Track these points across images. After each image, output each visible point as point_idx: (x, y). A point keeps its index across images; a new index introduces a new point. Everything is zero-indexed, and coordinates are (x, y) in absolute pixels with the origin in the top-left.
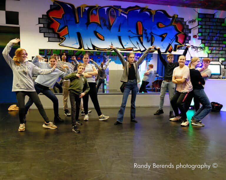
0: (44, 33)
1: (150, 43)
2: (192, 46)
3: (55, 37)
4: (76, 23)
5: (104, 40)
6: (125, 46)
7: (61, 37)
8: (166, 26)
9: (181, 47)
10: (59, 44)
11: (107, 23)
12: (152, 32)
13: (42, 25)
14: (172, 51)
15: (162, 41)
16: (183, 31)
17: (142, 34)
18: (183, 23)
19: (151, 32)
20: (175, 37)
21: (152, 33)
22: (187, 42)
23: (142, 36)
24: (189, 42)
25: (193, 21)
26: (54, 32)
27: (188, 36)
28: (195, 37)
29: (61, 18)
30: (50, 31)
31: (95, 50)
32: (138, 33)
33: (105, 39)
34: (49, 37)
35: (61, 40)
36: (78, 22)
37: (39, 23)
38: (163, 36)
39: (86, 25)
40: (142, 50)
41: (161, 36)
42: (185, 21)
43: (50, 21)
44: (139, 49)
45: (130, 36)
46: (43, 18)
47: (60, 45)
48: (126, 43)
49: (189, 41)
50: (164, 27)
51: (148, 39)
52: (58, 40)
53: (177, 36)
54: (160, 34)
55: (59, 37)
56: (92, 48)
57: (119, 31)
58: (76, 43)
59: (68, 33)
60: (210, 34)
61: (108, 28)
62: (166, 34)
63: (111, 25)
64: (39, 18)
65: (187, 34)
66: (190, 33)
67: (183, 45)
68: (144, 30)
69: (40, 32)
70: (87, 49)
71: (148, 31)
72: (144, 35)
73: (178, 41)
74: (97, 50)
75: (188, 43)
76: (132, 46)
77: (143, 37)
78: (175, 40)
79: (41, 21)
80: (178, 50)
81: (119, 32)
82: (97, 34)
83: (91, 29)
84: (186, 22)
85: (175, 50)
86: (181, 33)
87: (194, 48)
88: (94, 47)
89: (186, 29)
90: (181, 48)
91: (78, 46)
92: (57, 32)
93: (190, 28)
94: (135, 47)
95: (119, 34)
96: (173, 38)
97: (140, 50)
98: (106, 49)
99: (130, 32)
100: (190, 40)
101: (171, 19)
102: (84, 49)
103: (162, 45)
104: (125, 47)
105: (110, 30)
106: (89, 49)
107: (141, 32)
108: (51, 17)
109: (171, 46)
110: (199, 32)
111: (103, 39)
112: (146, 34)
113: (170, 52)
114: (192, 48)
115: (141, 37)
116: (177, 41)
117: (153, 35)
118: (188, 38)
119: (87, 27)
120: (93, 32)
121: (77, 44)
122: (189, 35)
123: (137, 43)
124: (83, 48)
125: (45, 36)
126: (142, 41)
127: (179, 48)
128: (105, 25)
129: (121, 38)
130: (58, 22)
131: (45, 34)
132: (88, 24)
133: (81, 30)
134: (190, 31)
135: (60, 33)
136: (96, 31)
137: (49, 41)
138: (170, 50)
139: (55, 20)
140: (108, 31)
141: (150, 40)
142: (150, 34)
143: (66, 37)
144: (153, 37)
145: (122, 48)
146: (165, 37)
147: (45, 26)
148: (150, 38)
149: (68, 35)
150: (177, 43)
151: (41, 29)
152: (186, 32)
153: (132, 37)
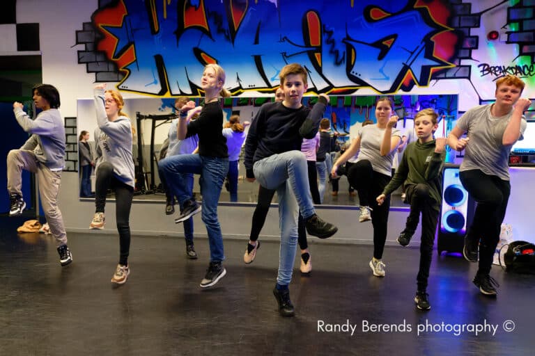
0: (87, 63)
1: (343, 67)
2: (485, 65)
3: (108, 71)
4: (154, 33)
6: (273, 79)
7: (121, 70)
8: (393, 15)
9: (445, 71)
10: (118, 87)
11: (226, 26)
12: (350, 35)
13: (82, 47)
14: (415, 86)
15: (381, 57)
16: (449, 24)
17: (319, 45)
19: (347, 35)
20: (424, 43)
21: (348, 38)
22: (468, 55)
23: (319, 49)
24: (473, 56)
26: (107, 60)
27: (470, 37)
28: (493, 36)
29: (120, 25)
30: (99, 58)
31: (198, 95)
32: (307, 44)
34: (97, 72)
35: (120, 76)
36: (156, 30)
37: (78, 43)
38: (384, 43)
39: (175, 36)
40: (319, 88)
41: (377, 44)
43: (98, 35)
45: (285, 53)
46: (84, 30)
47: (120, 87)
48: (276, 73)
49: (474, 52)
50: (389, 16)
51: (337, 57)
52: (114, 76)
53: (432, 39)
54: (371, 41)
55: (117, 71)
56: (189, 91)
57: (256, 42)
58: (153, 81)
59: (135, 59)
61: (227, 38)
62: (395, 36)
63: (236, 29)
64: (77, 32)
65: (466, 30)
66: (478, 25)
67: (453, 66)
68: (325, 32)
69: (79, 63)
70: (179, 93)
71: (339, 36)
72: (326, 48)
73: (434, 56)
74: (202, 94)
75: (470, 58)
77: (323, 53)
78: (423, 53)
79: (82, 37)
80: (435, 81)
81: (256, 46)
82: (200, 57)
83: (187, 46)
85: (423, 83)
86: (440, 29)
87: (490, 72)
88: (194, 88)
89: (460, 16)
90: (443, 76)
91: (157, 88)
92: (114, 58)
93: (475, 10)
95: (257, 50)
96: (418, 47)
99: (286, 42)
100: (476, 48)
102: (172, 95)
103: (381, 71)
104: (273, 84)
105: (233, 43)
106: (182, 94)
107: (315, 41)
108: (100, 25)
109: (409, 71)
110: (510, 21)
112: (331, 42)
113: (407, 88)
114: (483, 71)
115: (316, 54)
116: (429, 55)
117: (351, 42)
118: (467, 44)
119: (178, 38)
120: (192, 52)
121: (156, 82)
122: (474, 32)
124: (168, 92)
125: (90, 70)
126: (320, 64)
127: (436, 76)
128: (220, 31)
129: (262, 58)
130: (114, 35)
131: (89, 64)
132: (180, 32)
133: (165, 48)
134: (476, 21)
135: (118, 60)
136: (200, 47)
137: (97, 81)
138: (407, 84)
139: (108, 32)
140: (229, 44)
141: (343, 58)
142: (343, 41)
143: (131, 69)
144: (353, 50)
145: (267, 86)
146: (389, 46)
147: (90, 47)
148: (344, 53)
149: (135, 63)
150: (429, 62)
151: (81, 54)
152: (462, 25)
153: (289, 56)
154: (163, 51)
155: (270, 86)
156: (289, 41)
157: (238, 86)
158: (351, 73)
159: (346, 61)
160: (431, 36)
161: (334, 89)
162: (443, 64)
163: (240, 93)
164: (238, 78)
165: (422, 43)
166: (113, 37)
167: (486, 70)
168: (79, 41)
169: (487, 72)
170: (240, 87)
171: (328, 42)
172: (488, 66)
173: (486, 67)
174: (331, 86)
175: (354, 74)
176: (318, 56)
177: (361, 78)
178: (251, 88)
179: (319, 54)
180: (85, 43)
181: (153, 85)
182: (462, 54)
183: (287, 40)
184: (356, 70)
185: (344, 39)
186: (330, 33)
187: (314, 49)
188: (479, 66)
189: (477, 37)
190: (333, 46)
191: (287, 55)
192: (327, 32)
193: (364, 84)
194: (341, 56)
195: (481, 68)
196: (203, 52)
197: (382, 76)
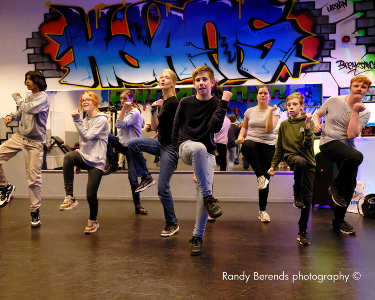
0: (35, 63)
1: (235, 64)
2: (341, 61)
3: (52, 70)
4: (88, 39)
6: (181, 74)
7: (62, 68)
8: (271, 25)
9: (312, 66)
10: (60, 82)
11: (144, 34)
12: (239, 40)
13: (31, 51)
14: (289, 78)
15: (263, 57)
16: (313, 31)
17: (216, 47)
18: (314, 13)
19: (237, 40)
20: (295, 46)
21: (238, 42)
22: (328, 54)
23: (216, 51)
24: (331, 55)
25: (339, 5)
26: (51, 61)
27: (328, 40)
28: (346, 40)
29: (62, 34)
30: (45, 59)
31: (123, 87)
32: (207, 47)
33: (140, 65)
34: (43, 70)
35: (62, 74)
36: (90, 37)
37: (28, 48)
38: (265, 46)
39: (105, 42)
41: (260, 47)
42: (317, 7)
43: (44, 42)
45: (190, 54)
46: (33, 38)
47: (62, 82)
48: (183, 69)
49: (332, 52)
50: (268, 26)
51: (230, 56)
52: (57, 73)
53: (301, 42)
54: (255, 44)
55: (59, 69)
56: (116, 84)
57: (168, 46)
58: (88, 76)
59: (73, 60)
61: (146, 43)
63: (152, 36)
64: (27, 39)
65: (326, 36)
66: (334, 32)
67: (317, 62)
68: (220, 37)
69: (29, 63)
70: (108, 86)
71: (230, 41)
72: (221, 50)
73: (303, 55)
74: (127, 87)
75: (329, 56)
77: (219, 54)
78: (294, 53)
79: (32, 43)
80: (304, 74)
81: (168, 49)
82: (125, 58)
83: (114, 49)
84: (320, 9)
85: (296, 75)
86: (306, 35)
87: (345, 66)
88: (120, 81)
89: (321, 25)
90: (310, 70)
91: (91, 82)
92: (56, 59)
93: (332, 21)
95: (168, 52)
96: (290, 48)
98: (143, 83)
99: (191, 45)
100: (334, 48)
101: (283, 7)
102: (103, 87)
103: (264, 67)
104: (181, 78)
105: (150, 47)
106: (111, 86)
108: (46, 34)
109: (285, 66)
110: (358, 29)
111: (137, 66)
112: (225, 45)
113: (284, 79)
114: (340, 66)
115: (214, 55)
116: (299, 55)
117: (241, 46)
118: (327, 46)
119: (107, 45)
120: (118, 54)
121: (90, 78)
122: (332, 37)
124: (100, 85)
125: (37, 68)
126: (217, 62)
127: (305, 70)
128: (140, 38)
129: (173, 59)
130: (56, 41)
131: (37, 64)
132: (108, 39)
133: (97, 51)
134: (333, 28)
135: (60, 60)
136: (124, 50)
138: (283, 76)
139: (52, 40)
140: (147, 49)
141: (235, 57)
142: (234, 45)
143: (70, 68)
144: (241, 51)
146: (269, 48)
147: (37, 51)
148: (235, 53)
149: (74, 63)
150: (299, 60)
151: (31, 57)
152: (322, 32)
153: (193, 56)
154: (96, 53)
156: (193, 45)
157: (154, 79)
158: (241, 68)
159: (237, 60)
160: (300, 40)
161: (228, 81)
162: (310, 61)
163: (156, 85)
164: (154, 74)
165: (293, 46)
166: (56, 42)
167: (342, 65)
168: (29, 46)
169: (343, 67)
170: (156, 81)
171: (223, 45)
172: (343, 62)
173: (342, 63)
174: (226, 79)
175: (243, 70)
176: (215, 56)
177: (248, 72)
179: (216, 54)
180: (34, 48)
181: (88, 79)
182: (324, 53)
183: (191, 43)
184: (245, 66)
185: (235, 43)
186: (224, 39)
187: (212, 51)
188: (337, 62)
189: (334, 41)
190: (227, 48)
191: (192, 55)
192: (222, 38)
193: (251, 77)
194: (233, 55)
195: (339, 63)
196: (127, 54)
197: (264, 71)
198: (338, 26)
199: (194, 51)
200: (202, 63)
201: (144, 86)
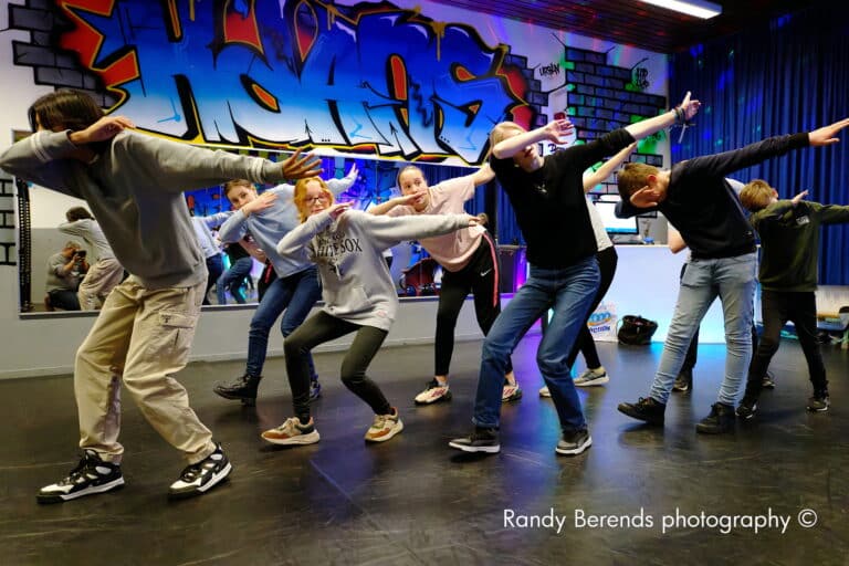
0: (36, 67)
1: (431, 129)
4: (172, 39)
5: (278, 111)
6: (353, 135)
7: (109, 88)
8: (479, 78)
11: (288, 52)
12: (438, 93)
13: (24, 36)
15: (468, 123)
16: (525, 98)
17: (405, 99)
18: (527, 73)
19: (435, 93)
20: (505, 114)
21: (435, 96)
23: (405, 104)
25: (551, 70)
26: (79, 68)
27: (540, 114)
29: (108, 14)
31: (249, 145)
32: (392, 96)
33: (281, 109)
34: (57, 86)
35: (108, 101)
36: (177, 36)
37: (13, 26)
38: (470, 108)
39: (210, 51)
40: (407, 152)
41: (464, 109)
42: (530, 66)
43: (58, 21)
44: (396, 149)
45: (367, 103)
46: (28, 6)
48: (356, 126)
50: (474, 79)
51: (425, 116)
53: (512, 111)
54: (459, 104)
55: (101, 90)
56: (233, 137)
57: (331, 82)
58: (173, 115)
59: (137, 75)
60: (599, 113)
61: (291, 68)
62: (480, 102)
63: (303, 59)
64: (11, 7)
65: (538, 107)
66: (546, 104)
68: (411, 84)
69: (16, 63)
70: (219, 139)
71: (426, 92)
72: (413, 104)
74: (256, 145)
76: (376, 138)
77: (411, 111)
81: (331, 87)
82: (253, 91)
83: (231, 69)
84: (533, 70)
86: (518, 102)
88: (242, 134)
89: (533, 92)
91: (182, 128)
92: (94, 66)
93: (544, 89)
94: (384, 141)
95: (332, 93)
96: (500, 118)
97: (401, 153)
98: (288, 142)
99: (368, 89)
101: (492, 56)
102: (206, 141)
103: (468, 139)
104: (353, 141)
105: (299, 75)
106: (223, 141)
107: (402, 93)
108: (64, 5)
110: (569, 105)
111: (276, 108)
112: (418, 98)
115: (402, 110)
117: (439, 103)
118: (539, 122)
119: (215, 59)
120: (239, 81)
121: (177, 118)
122: (544, 110)
123: (392, 128)
124: (200, 137)
125: (41, 79)
126: (407, 122)
128: (280, 57)
129: (340, 107)
130: (94, 27)
131: (40, 70)
132: (218, 47)
133: (192, 67)
134: (545, 98)
135: (105, 70)
136: (250, 75)
139: (83, 21)
140: (293, 80)
141: (431, 119)
142: (430, 99)
143: (130, 91)
144: (441, 111)
145: (344, 143)
146: (475, 112)
147: (42, 39)
148: (432, 113)
149: (139, 81)
151: (22, 48)
152: (535, 101)
153: (373, 107)
154: (190, 70)
155: (349, 144)
156: (371, 88)
157: (307, 138)
158: (440, 138)
159: (434, 123)
160: (511, 108)
161: (422, 155)
163: (310, 149)
164: (307, 128)
165: (503, 115)
166: (93, 29)
168: (17, 24)
170: (310, 141)
171: (415, 97)
174: (420, 152)
175: (443, 140)
176: (405, 112)
177: (449, 144)
178: (326, 143)
179: (406, 110)
180: (32, 31)
181: (174, 121)
183: (368, 86)
184: (444, 135)
185: (432, 97)
186: (417, 87)
187: (400, 103)
189: (546, 116)
190: (420, 104)
191: (370, 105)
192: (414, 85)
193: (453, 153)
194: (429, 116)
195: (550, 148)
196: (255, 83)
197: (469, 146)
198: (550, 96)
199: (374, 100)
200: (385, 120)
201: (289, 147)
